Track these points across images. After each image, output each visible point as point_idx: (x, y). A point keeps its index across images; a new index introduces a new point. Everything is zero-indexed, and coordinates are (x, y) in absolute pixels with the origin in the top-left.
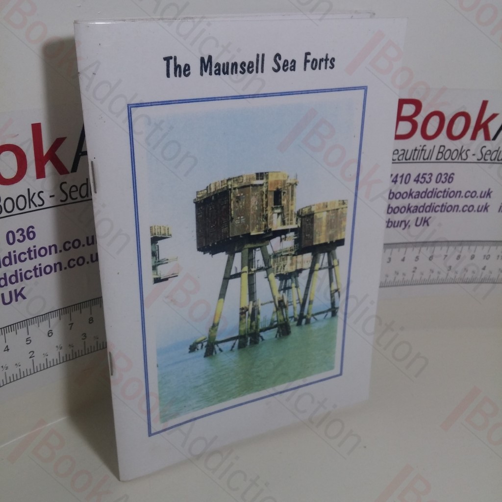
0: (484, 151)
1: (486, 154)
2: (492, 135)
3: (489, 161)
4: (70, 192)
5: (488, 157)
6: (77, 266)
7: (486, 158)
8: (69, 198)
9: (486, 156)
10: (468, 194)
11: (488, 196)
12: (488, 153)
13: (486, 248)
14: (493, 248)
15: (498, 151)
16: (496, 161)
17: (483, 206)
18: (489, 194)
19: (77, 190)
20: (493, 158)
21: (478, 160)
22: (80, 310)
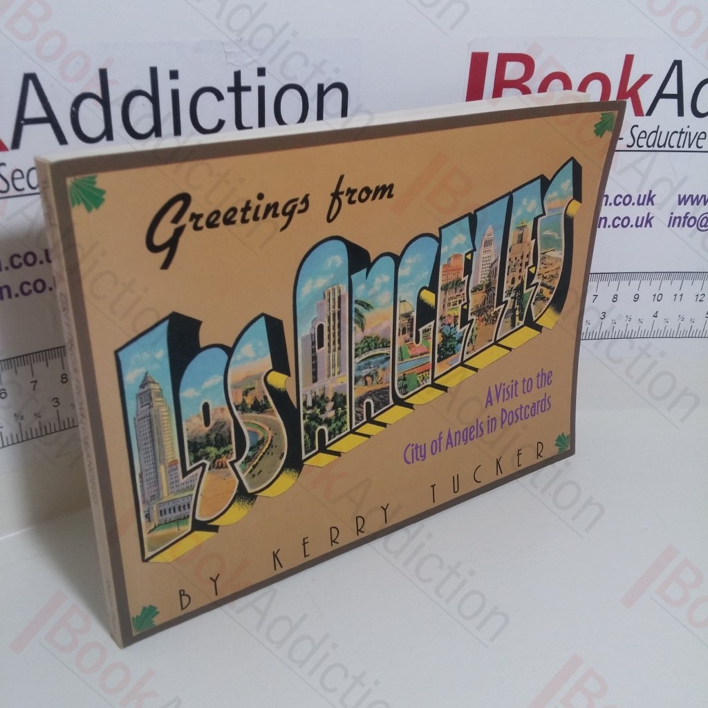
0: (636, 132)
1: (639, 138)
2: (645, 109)
3: (645, 148)
4: (13, 179)
5: (642, 142)
6: (34, 292)
7: (640, 145)
8: (11, 187)
9: (640, 140)
10: (619, 200)
11: (650, 203)
12: (643, 135)
13: (656, 283)
14: (666, 283)
15: (656, 132)
16: (656, 148)
17: (643, 218)
18: (650, 199)
19: (23, 177)
20: (650, 144)
21: (628, 146)
22: (45, 362)
